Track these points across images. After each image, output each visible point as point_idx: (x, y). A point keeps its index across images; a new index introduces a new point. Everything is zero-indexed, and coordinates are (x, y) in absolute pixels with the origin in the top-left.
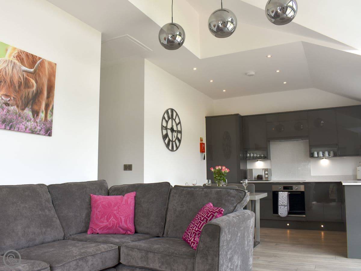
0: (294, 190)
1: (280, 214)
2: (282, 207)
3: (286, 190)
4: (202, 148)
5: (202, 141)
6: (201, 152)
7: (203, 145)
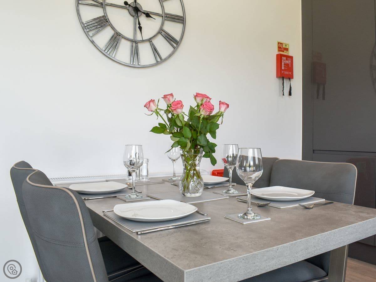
4: (283, 66)
5: (285, 51)
6: (277, 77)
7: (287, 60)
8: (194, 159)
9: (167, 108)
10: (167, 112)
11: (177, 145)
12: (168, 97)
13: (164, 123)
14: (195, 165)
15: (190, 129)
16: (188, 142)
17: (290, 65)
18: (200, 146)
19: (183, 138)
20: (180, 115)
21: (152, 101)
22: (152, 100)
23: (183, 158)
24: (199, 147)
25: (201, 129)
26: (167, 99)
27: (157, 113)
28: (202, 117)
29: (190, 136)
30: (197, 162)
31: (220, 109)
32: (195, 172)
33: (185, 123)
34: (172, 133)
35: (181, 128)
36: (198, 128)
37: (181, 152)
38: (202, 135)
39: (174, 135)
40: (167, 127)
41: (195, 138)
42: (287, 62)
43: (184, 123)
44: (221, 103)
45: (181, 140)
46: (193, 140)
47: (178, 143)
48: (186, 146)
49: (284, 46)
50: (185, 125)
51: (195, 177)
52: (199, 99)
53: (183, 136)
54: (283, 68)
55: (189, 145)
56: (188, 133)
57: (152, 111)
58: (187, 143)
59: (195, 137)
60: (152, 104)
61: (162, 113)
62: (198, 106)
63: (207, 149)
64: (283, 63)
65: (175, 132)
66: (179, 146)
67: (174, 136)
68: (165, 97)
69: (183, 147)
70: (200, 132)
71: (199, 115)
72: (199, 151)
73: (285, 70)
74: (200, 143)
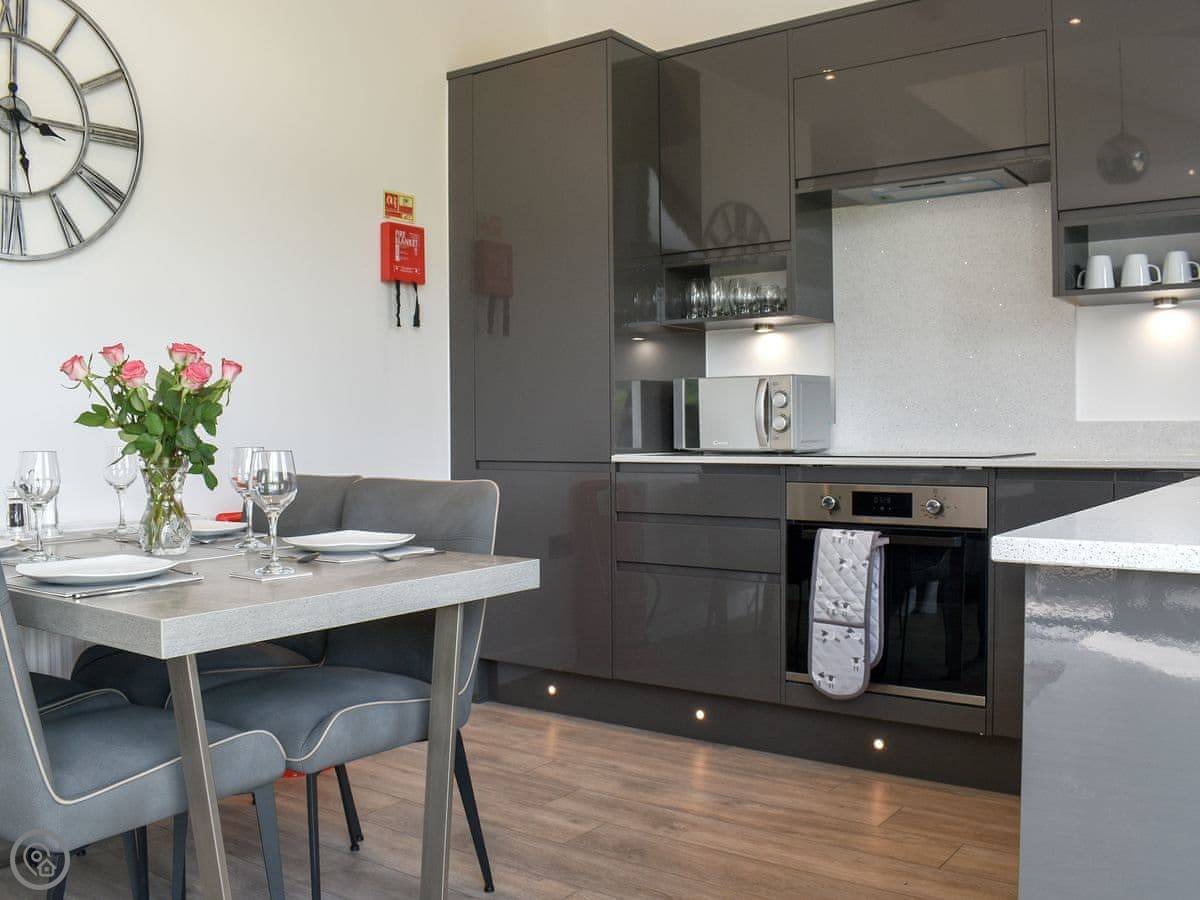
0: (920, 518)
1: (817, 678)
2: (835, 632)
3: (866, 519)
4: (397, 252)
5: (404, 216)
6: (384, 279)
7: (407, 237)
8: (170, 478)
9: (109, 374)
10: (110, 381)
11: (134, 449)
12: (113, 351)
13: (104, 404)
14: (173, 490)
15: (161, 417)
16: (158, 442)
17: (416, 250)
18: (182, 450)
19: (145, 434)
20: (140, 390)
21: (77, 359)
22: (76, 356)
23: (147, 475)
24: (180, 453)
25: (184, 416)
26: (110, 355)
27: (89, 385)
28: (185, 392)
29: (160, 430)
30: (176, 484)
31: (223, 375)
32: (172, 504)
33: (150, 404)
34: (122, 426)
35: (141, 415)
36: (177, 414)
37: (142, 464)
38: (187, 429)
39: (127, 429)
40: (111, 412)
41: (171, 434)
42: (408, 243)
43: (147, 405)
44: (225, 363)
45: (142, 439)
46: (167, 440)
47: (136, 445)
48: (153, 452)
49: (401, 202)
50: (151, 409)
51: (173, 516)
52: (178, 357)
53: (147, 431)
54: (397, 258)
55: (159, 448)
56: (156, 424)
57: (77, 380)
58: (155, 444)
59: (171, 431)
60: (77, 365)
61: (99, 384)
62: (176, 370)
63: (197, 457)
64: (397, 247)
65: (127, 425)
66: (138, 452)
67: (127, 432)
68: (106, 351)
69: (147, 453)
70: (181, 423)
71: (178, 388)
72: (180, 460)
73: (401, 263)
74: (182, 444)
